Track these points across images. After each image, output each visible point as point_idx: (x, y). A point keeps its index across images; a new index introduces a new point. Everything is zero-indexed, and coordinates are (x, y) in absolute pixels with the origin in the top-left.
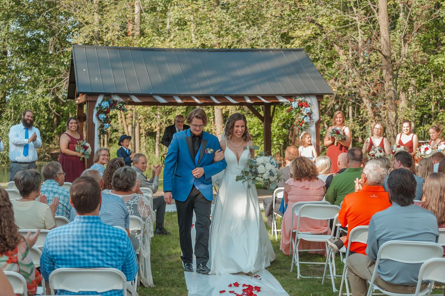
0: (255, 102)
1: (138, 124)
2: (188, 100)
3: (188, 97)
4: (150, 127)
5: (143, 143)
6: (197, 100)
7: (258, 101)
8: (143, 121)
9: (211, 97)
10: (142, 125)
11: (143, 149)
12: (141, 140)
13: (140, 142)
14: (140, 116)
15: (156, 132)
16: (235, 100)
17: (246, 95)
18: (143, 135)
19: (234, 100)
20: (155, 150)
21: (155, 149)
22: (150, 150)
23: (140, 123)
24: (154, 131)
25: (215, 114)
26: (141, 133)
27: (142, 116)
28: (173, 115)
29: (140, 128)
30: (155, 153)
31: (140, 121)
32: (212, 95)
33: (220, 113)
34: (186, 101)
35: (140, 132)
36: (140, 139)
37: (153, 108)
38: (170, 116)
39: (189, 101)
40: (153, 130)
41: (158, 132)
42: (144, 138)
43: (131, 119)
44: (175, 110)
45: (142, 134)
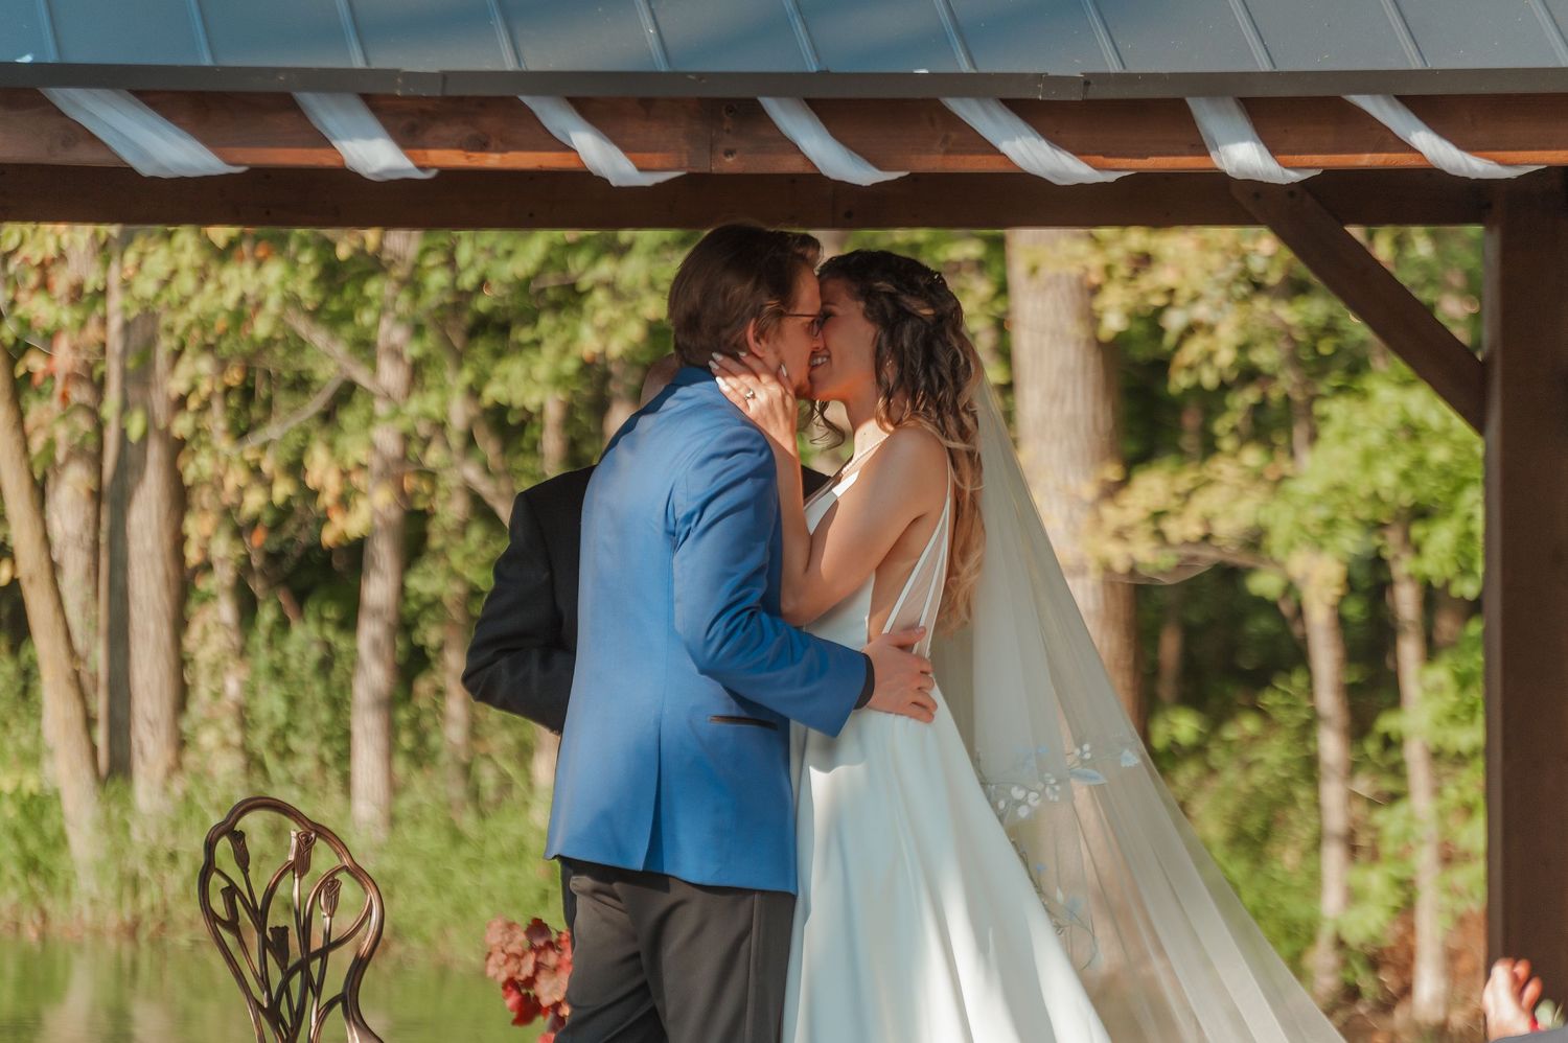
0: (1329, 174)
1: (155, 453)
2: (483, 146)
3: (484, 104)
4: (283, 489)
5: (216, 670)
6: (593, 150)
7: (1366, 160)
8: (217, 421)
9: (771, 105)
10: (197, 467)
11: (208, 738)
12: (195, 631)
13: (181, 663)
14: (185, 368)
15: (356, 551)
16: (1078, 152)
17: (1214, 85)
18: (222, 577)
19: (1056, 140)
20: (344, 757)
21: (347, 735)
22: (286, 754)
23: (177, 448)
24: (329, 537)
25: (1024, 342)
26: (193, 555)
27: (205, 365)
28: (549, 350)
29: (180, 498)
30: (346, 781)
31: (182, 426)
32: (786, 85)
33: (1074, 329)
34: (455, 159)
35: (179, 540)
36: (180, 624)
37: (332, 275)
38: (513, 368)
39: (492, 160)
40: (323, 520)
41: (384, 554)
42: (226, 610)
43: (81, 394)
44: (571, 298)
45: (207, 567)
